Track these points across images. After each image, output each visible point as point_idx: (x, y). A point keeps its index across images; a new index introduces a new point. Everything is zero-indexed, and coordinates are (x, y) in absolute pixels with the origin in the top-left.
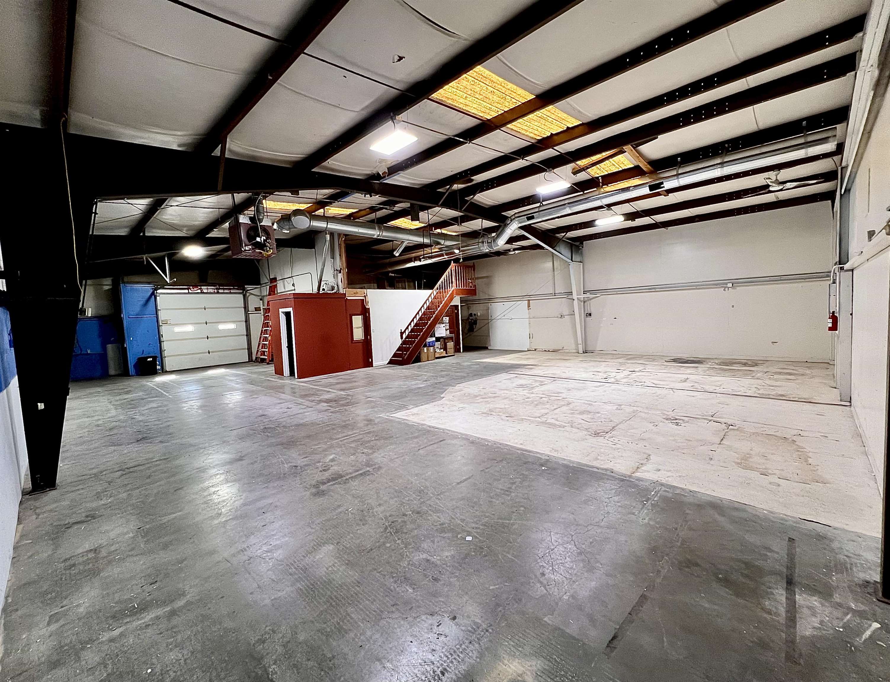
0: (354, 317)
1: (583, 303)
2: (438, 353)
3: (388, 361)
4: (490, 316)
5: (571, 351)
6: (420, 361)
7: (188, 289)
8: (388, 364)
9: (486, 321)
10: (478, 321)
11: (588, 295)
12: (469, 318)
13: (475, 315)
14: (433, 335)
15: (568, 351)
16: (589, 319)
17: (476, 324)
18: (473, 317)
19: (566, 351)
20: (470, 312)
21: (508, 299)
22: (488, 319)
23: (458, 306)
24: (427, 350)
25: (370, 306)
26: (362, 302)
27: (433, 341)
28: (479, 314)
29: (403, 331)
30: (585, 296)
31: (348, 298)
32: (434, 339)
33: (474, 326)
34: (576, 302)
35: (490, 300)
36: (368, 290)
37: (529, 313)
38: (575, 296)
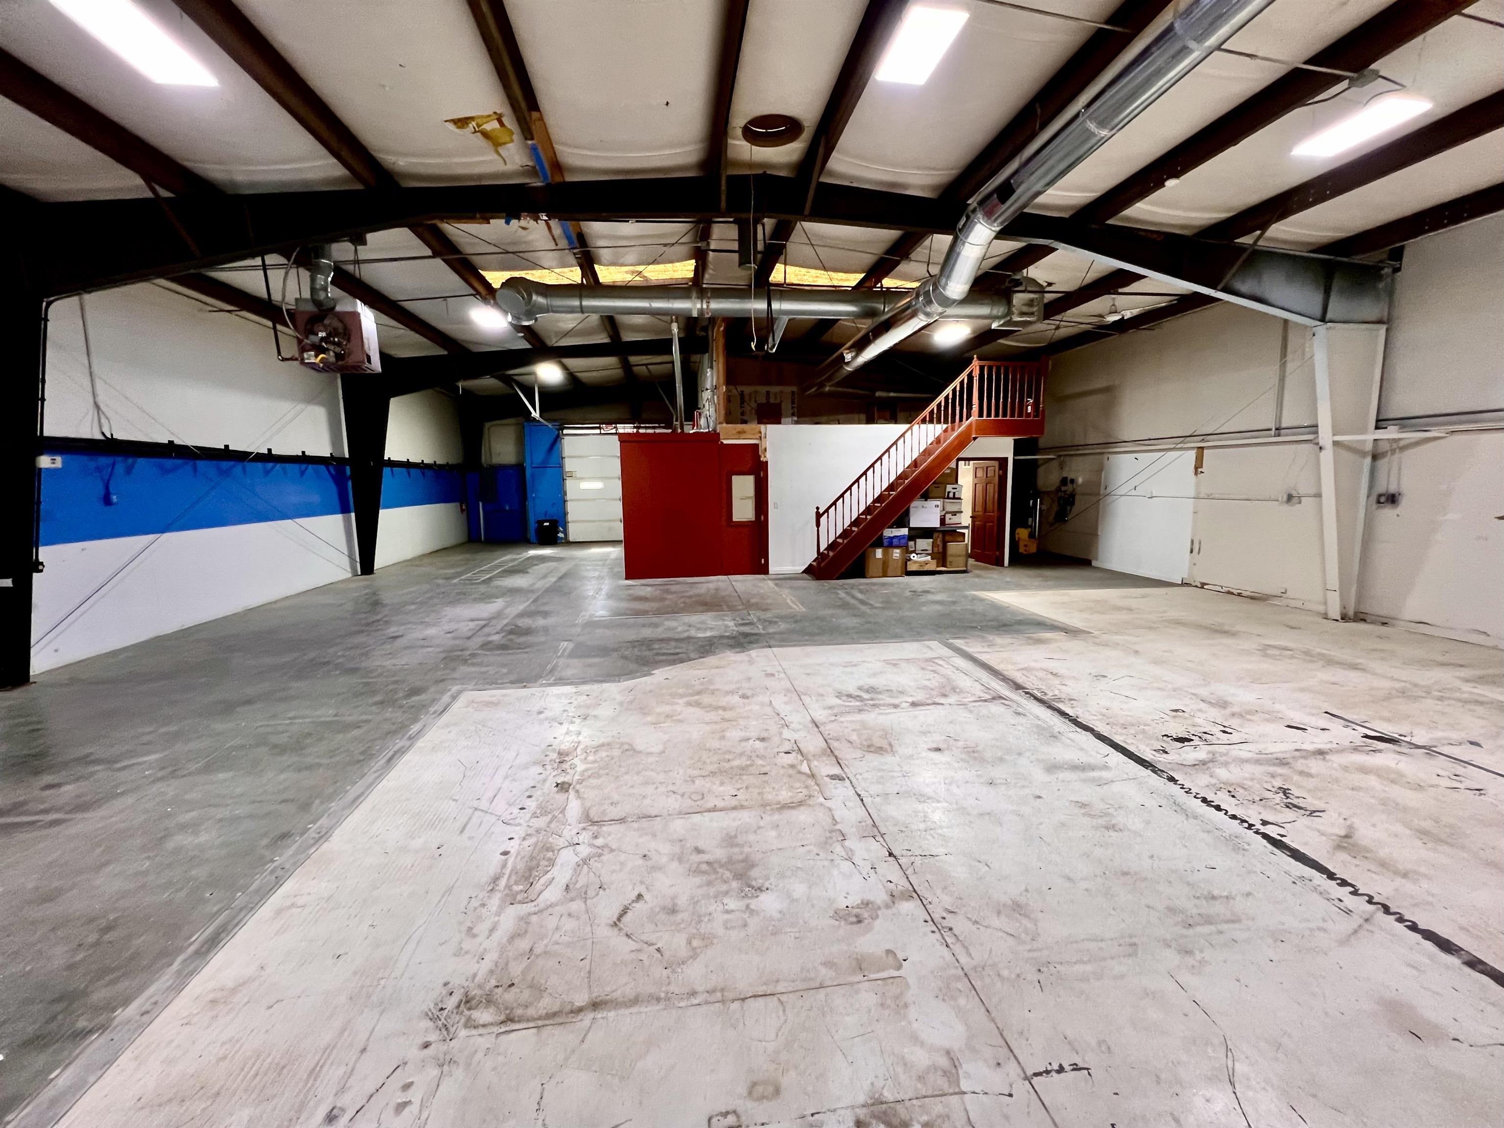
0: (735, 479)
1: (1368, 460)
2: (916, 562)
3: (806, 566)
4: (1102, 487)
5: (1308, 606)
6: (863, 576)
7: (599, 428)
8: (803, 572)
9: (1095, 499)
10: (1077, 497)
11: (1391, 433)
12: (1058, 490)
13: (1072, 481)
14: (902, 522)
15: (1299, 604)
16: (1388, 513)
17: (1072, 504)
18: (1069, 488)
19: (1293, 603)
20: (1065, 475)
21: (1148, 443)
22: (1098, 494)
23: (1006, 459)
24: (885, 554)
25: (769, 456)
26: (754, 449)
27: (903, 537)
28: (1080, 480)
29: (821, 511)
30: (1380, 434)
31: (725, 442)
32: (904, 531)
33: (1069, 508)
34: (1327, 457)
35: (1109, 445)
36: (768, 426)
37: (1197, 485)
38: (1326, 436)
